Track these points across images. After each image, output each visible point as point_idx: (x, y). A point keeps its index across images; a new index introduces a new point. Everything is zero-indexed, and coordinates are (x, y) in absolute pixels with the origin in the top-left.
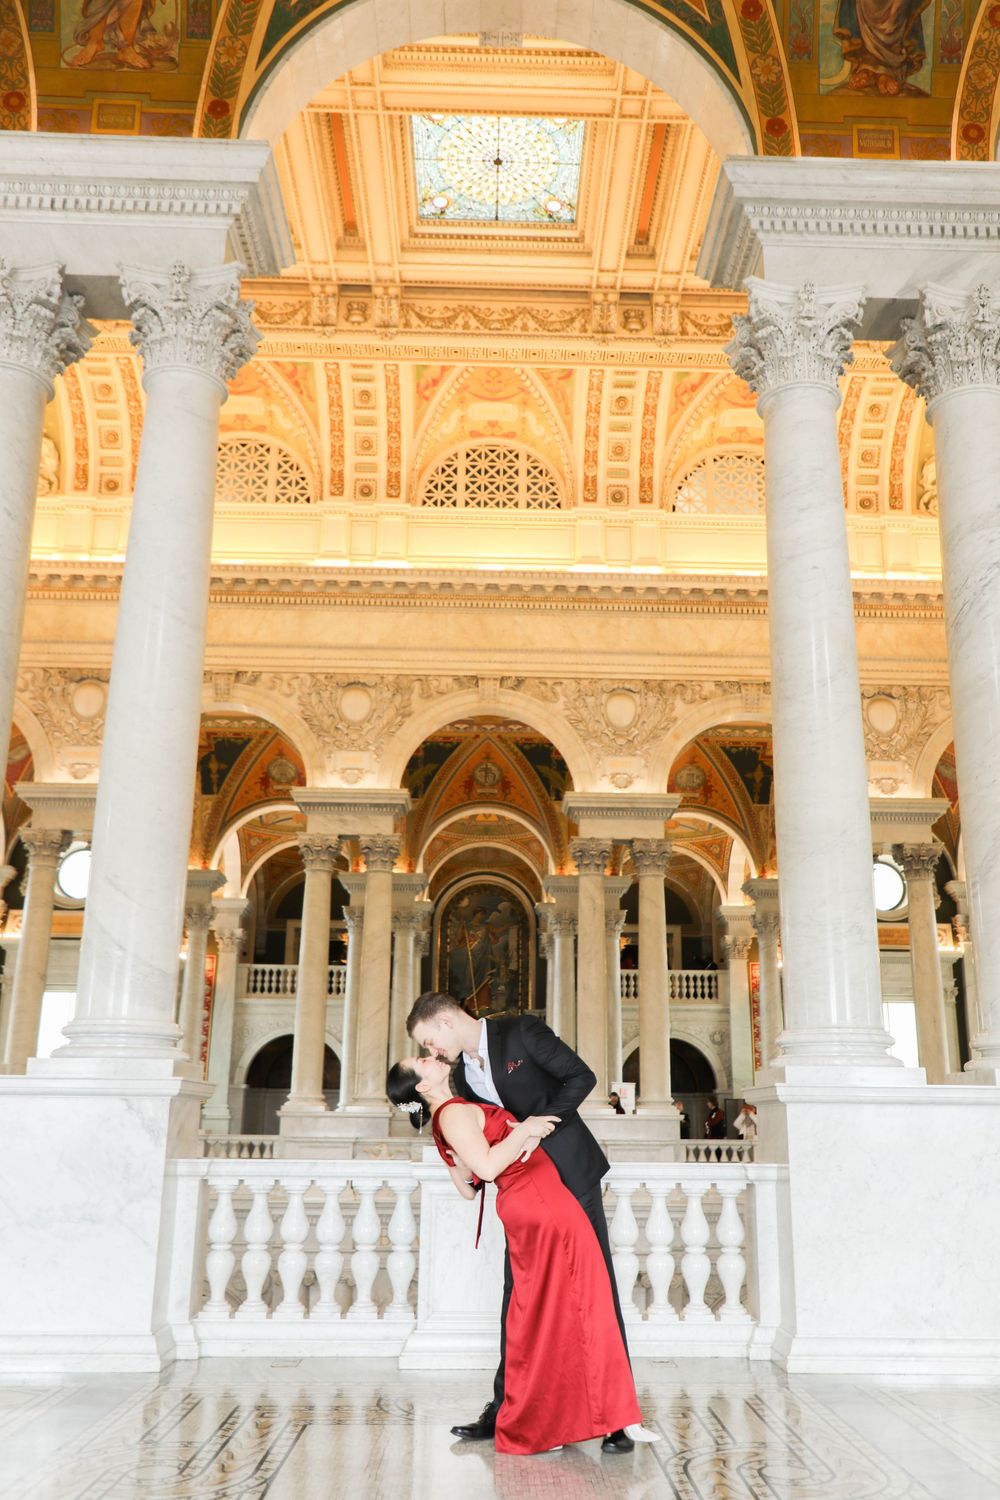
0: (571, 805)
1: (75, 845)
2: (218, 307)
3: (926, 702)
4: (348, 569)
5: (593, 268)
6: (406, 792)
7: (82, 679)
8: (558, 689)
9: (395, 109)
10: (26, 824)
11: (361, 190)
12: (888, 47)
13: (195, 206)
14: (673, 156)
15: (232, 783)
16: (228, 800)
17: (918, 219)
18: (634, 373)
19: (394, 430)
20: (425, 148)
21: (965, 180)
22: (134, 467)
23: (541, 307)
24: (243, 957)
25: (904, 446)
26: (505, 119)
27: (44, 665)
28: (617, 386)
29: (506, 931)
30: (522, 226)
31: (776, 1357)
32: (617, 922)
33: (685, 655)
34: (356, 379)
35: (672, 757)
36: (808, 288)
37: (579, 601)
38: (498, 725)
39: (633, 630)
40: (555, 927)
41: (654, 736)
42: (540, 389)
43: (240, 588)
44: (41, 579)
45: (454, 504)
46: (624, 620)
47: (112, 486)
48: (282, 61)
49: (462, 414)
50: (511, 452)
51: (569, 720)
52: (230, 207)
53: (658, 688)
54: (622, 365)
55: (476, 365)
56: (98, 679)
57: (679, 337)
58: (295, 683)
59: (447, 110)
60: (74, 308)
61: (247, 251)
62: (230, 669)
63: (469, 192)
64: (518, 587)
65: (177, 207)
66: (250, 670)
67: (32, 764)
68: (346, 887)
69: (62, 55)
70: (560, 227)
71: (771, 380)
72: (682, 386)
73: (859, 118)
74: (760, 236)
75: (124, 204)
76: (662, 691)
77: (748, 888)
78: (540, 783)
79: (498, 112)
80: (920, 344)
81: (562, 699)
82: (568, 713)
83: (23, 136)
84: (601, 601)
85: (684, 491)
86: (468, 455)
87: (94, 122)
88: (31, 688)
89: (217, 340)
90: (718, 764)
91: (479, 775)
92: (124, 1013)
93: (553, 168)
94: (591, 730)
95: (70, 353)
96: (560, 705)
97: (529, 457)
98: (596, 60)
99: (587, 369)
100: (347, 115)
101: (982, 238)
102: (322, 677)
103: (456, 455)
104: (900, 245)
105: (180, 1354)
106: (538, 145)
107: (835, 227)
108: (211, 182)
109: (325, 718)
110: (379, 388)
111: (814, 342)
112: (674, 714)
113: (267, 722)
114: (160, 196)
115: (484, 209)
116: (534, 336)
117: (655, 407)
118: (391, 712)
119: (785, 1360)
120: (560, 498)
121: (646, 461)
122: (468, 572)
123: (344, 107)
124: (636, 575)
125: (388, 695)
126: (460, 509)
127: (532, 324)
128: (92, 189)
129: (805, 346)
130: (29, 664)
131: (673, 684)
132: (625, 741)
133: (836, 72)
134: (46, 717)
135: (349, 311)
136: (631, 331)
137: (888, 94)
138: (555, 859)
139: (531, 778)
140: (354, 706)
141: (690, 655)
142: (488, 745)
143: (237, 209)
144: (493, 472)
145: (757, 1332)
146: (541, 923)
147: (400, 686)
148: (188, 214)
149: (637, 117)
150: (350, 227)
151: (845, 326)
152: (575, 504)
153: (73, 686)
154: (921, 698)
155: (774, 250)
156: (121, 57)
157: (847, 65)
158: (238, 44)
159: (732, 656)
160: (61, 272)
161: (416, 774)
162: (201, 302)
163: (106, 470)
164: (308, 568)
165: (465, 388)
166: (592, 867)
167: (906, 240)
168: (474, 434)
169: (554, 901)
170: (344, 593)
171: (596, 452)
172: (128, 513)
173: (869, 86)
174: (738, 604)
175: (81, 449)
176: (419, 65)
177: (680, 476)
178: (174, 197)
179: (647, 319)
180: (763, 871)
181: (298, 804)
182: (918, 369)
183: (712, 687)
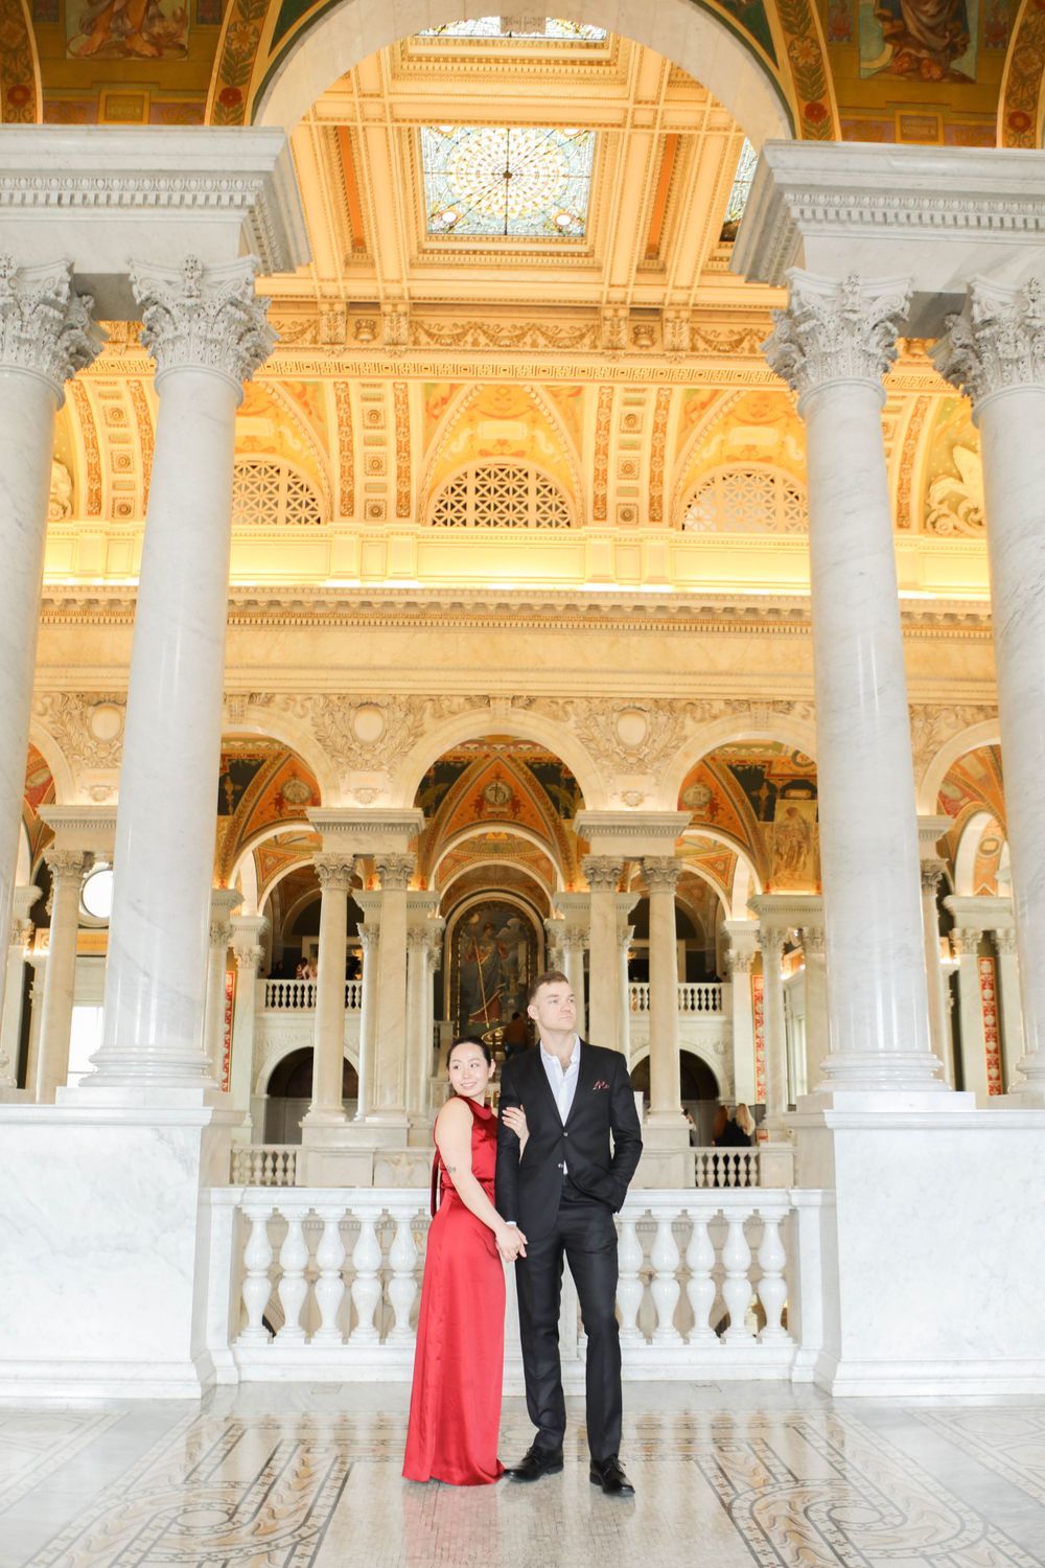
0: (582, 823)
1: (98, 865)
2: (232, 304)
3: (931, 721)
4: (359, 589)
5: (603, 283)
6: (419, 811)
7: (99, 703)
8: (569, 708)
9: (404, 121)
10: (50, 845)
11: (370, 205)
12: (931, 29)
13: (207, 198)
14: (685, 167)
15: (247, 803)
16: (244, 820)
17: (964, 210)
18: (644, 390)
19: (403, 449)
20: (433, 162)
21: (1013, 169)
22: (146, 491)
23: (550, 323)
24: (262, 973)
25: (912, 465)
26: (516, 131)
27: (62, 689)
28: (627, 403)
29: (516, 947)
30: (531, 241)
31: (819, 1379)
32: (625, 938)
33: (695, 674)
34: (365, 399)
35: (682, 775)
36: (853, 280)
37: (590, 620)
38: (508, 745)
39: (642, 649)
40: (564, 942)
41: (665, 755)
42: (549, 406)
43: (252, 610)
44: (57, 604)
45: (464, 523)
46: (634, 639)
47: (125, 510)
48: (295, 47)
49: (471, 432)
50: (520, 471)
51: (580, 739)
52: (244, 198)
53: (668, 706)
54: (632, 381)
55: (486, 382)
56: (115, 702)
57: (690, 353)
58: (308, 704)
59: (456, 121)
60: (83, 309)
61: (261, 246)
62: (243, 691)
63: (478, 207)
64: (529, 607)
65: (188, 200)
66: (264, 691)
67: (53, 787)
68: (360, 905)
69: (67, 46)
70: (569, 242)
71: (813, 378)
72: (692, 404)
73: (900, 103)
74: (801, 225)
75: (133, 198)
76: (672, 710)
77: (753, 904)
78: (550, 803)
79: (509, 123)
80: (967, 342)
81: (573, 718)
82: (578, 731)
83: (28, 129)
84: (611, 620)
85: (694, 510)
86: (477, 474)
87: (101, 114)
88: (50, 712)
89: (232, 339)
90: (725, 783)
91: (490, 795)
92: (152, 1040)
93: (562, 181)
94: (602, 749)
95: (80, 357)
96: (571, 724)
97: (538, 476)
98: (607, 69)
99: (597, 386)
100: (356, 128)
101: (1031, 230)
102: (335, 698)
103: (465, 474)
104: (946, 236)
105: (220, 1379)
106: (548, 157)
107: (879, 217)
108: (224, 172)
109: (339, 739)
110: (388, 407)
111: (858, 338)
112: (685, 732)
113: (280, 743)
114: (170, 189)
115: (494, 224)
116: (544, 352)
117: (665, 425)
118: (404, 733)
119: (830, 1383)
120: (570, 516)
121: (656, 479)
122: (479, 591)
123: (352, 120)
124: (646, 594)
125: (400, 715)
126: (470, 528)
127: (542, 341)
128: (100, 183)
129: (849, 342)
130: (47, 689)
131: (684, 703)
132: (634, 761)
133: (877, 55)
134: (65, 740)
135: (358, 329)
136: (642, 346)
137: (931, 79)
138: (564, 876)
139: (541, 798)
140: (368, 726)
141: (700, 674)
142: (498, 765)
143: (251, 200)
144: (503, 491)
145: (800, 1355)
146: (550, 938)
147: (412, 706)
148: (200, 207)
149: (649, 127)
150: (359, 244)
151: (891, 321)
152: (585, 523)
153: (91, 709)
154: (928, 715)
155: (816, 242)
156: (128, 46)
157: (889, 48)
158: (250, 29)
159: (741, 675)
160: (70, 270)
161: (427, 794)
162: (215, 298)
163: (118, 494)
164: (319, 589)
165: (474, 406)
166: (604, 884)
167: (952, 231)
168: (484, 453)
169: (563, 917)
170: (355, 614)
171: (606, 470)
172: (141, 536)
173: (913, 70)
174: (747, 623)
175: (94, 473)
176: (429, 76)
177: (689, 494)
178: (185, 189)
179: (657, 335)
180: (767, 888)
181: (313, 824)
182: (964, 368)
183: (722, 705)
